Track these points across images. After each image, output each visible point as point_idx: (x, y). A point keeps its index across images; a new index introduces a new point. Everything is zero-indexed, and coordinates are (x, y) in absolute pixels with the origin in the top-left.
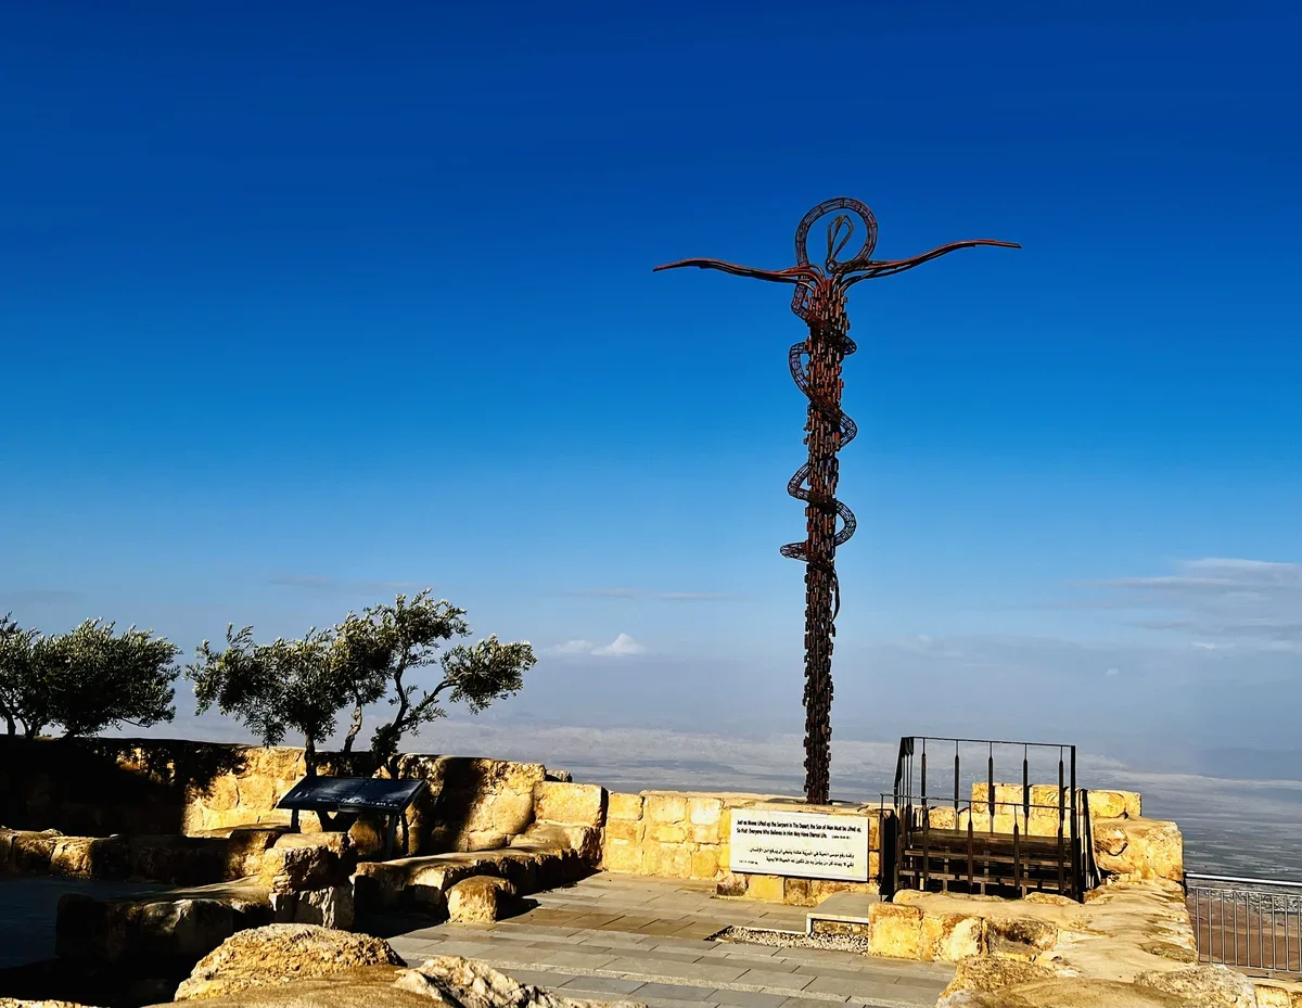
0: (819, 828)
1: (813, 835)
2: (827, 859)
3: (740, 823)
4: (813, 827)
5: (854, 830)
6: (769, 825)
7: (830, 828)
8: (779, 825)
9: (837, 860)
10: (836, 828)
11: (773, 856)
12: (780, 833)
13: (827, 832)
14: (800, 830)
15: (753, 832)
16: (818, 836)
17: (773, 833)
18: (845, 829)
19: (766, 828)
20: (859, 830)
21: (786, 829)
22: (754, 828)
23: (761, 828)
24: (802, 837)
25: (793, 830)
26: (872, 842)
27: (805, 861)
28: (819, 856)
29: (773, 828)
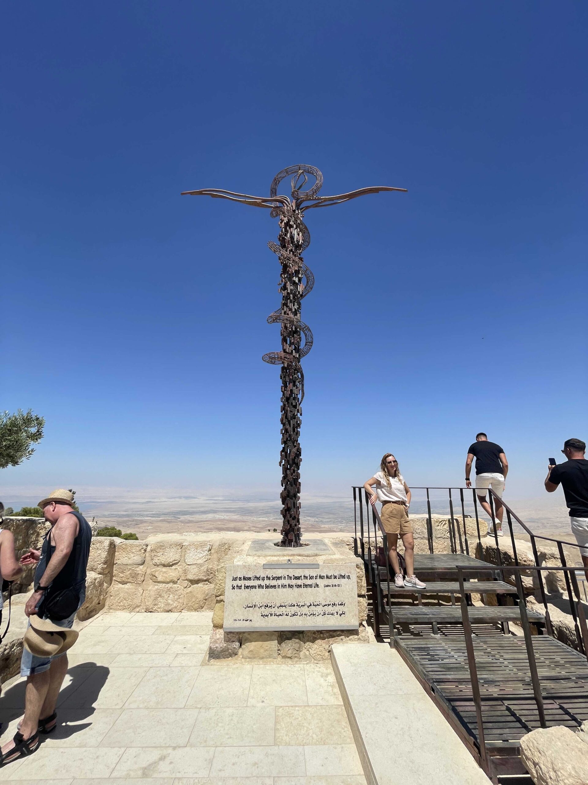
0: (311, 578)
1: (306, 586)
2: (319, 609)
3: (235, 579)
4: (305, 577)
5: (343, 577)
6: (263, 579)
7: (321, 577)
8: (273, 579)
9: (330, 609)
10: (327, 577)
11: (267, 611)
12: (274, 587)
13: (319, 581)
15: (247, 587)
16: (311, 586)
17: (267, 587)
18: (335, 577)
19: (260, 582)
20: (349, 577)
21: (280, 582)
22: (248, 583)
23: (256, 583)
24: (295, 589)
25: (286, 582)
26: (360, 587)
27: (299, 614)
28: (312, 607)
29: (267, 582)
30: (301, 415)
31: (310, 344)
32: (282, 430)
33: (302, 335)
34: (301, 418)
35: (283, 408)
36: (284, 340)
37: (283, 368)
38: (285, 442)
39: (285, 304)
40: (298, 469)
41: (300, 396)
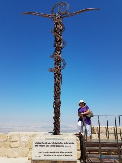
0: (61, 143)
1: (59, 146)
2: (64, 154)
3: (36, 143)
4: (59, 143)
5: (72, 143)
6: (45, 143)
7: (64, 143)
8: (49, 143)
9: (67, 154)
10: (67, 143)
11: (46, 154)
12: (49, 146)
13: (64, 145)
14: (55, 145)
15: (40, 146)
16: (61, 146)
17: (46, 146)
18: (69, 143)
19: (44, 144)
20: (74, 143)
21: (51, 145)
22: (40, 145)
23: (43, 145)
24: (56, 147)
25: (53, 145)
26: (78, 147)
27: (57, 155)
28: (61, 153)
29: (46, 144)
30: (61, 90)
31: (64, 65)
32: (54, 95)
33: (62, 62)
34: (61, 91)
35: (55, 88)
36: (55, 64)
37: (55, 74)
38: (55, 99)
39: (56, 51)
40: (60, 108)
41: (61, 83)
